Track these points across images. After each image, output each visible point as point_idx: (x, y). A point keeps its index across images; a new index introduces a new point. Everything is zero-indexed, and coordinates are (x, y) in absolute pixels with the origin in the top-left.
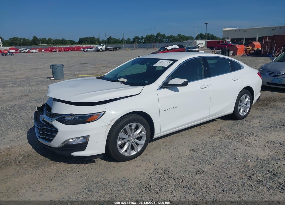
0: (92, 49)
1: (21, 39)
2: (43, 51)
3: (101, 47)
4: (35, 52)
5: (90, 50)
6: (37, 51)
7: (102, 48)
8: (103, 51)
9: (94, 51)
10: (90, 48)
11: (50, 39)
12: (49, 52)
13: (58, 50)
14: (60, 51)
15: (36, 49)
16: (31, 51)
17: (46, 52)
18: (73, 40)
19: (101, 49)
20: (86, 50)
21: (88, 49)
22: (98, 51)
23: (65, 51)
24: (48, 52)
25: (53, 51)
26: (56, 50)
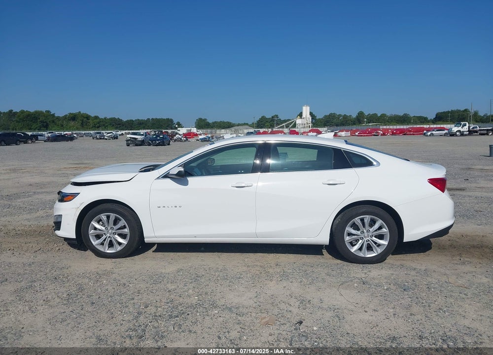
0: (440, 132)
1: (340, 115)
2: (357, 134)
3: (460, 128)
4: (344, 135)
5: (436, 134)
6: (349, 134)
7: (462, 130)
8: (462, 134)
9: (445, 135)
10: (437, 131)
11: (383, 115)
12: (366, 136)
13: (381, 132)
14: (384, 134)
15: (347, 131)
16: (339, 134)
17: (361, 136)
18: (425, 116)
19: (459, 131)
20: (429, 133)
21: (434, 132)
22: (453, 135)
23: (393, 134)
24: (364, 136)
25: (373, 135)
26: (378, 133)
